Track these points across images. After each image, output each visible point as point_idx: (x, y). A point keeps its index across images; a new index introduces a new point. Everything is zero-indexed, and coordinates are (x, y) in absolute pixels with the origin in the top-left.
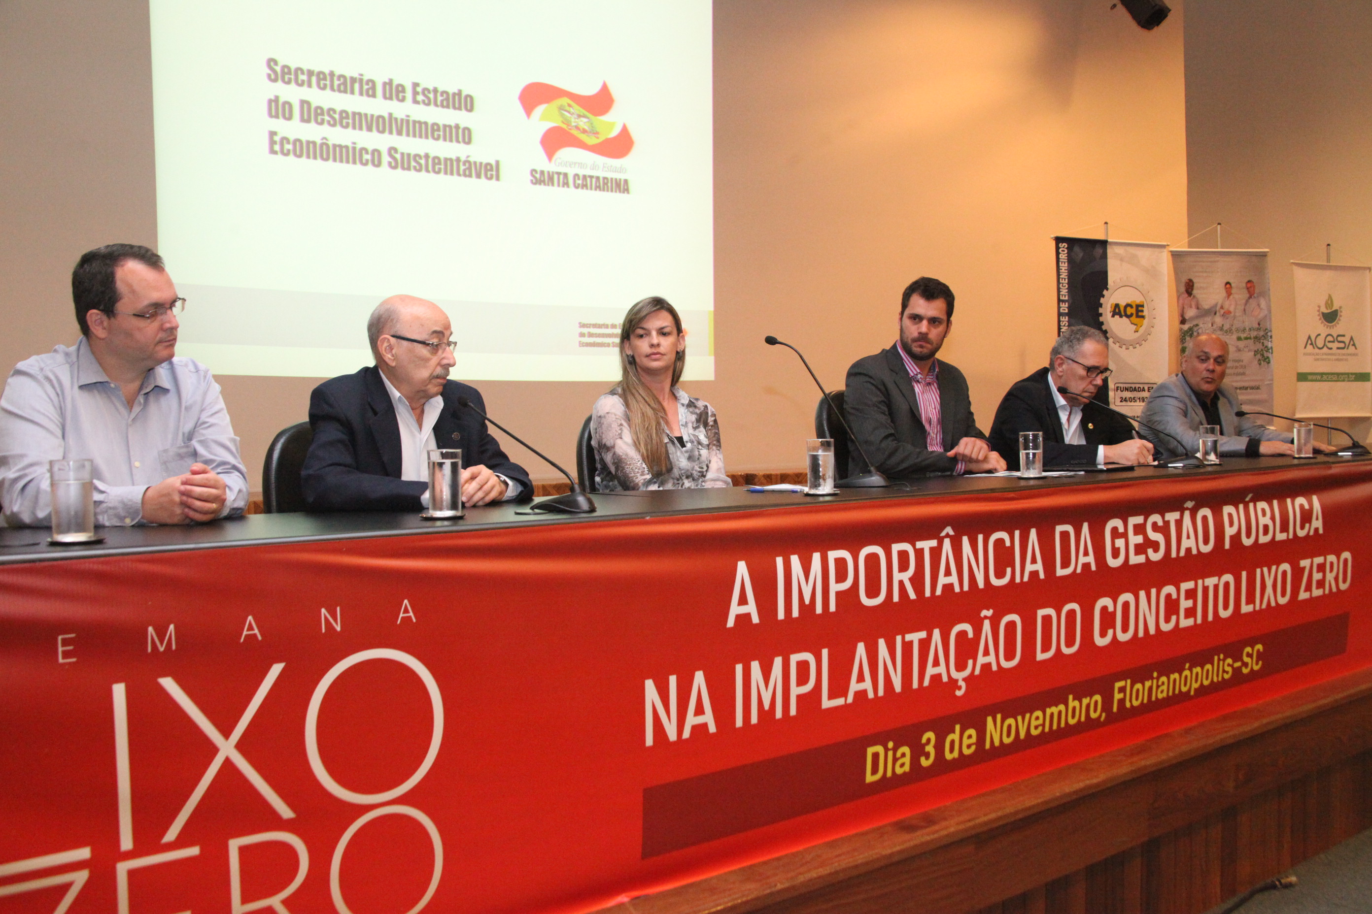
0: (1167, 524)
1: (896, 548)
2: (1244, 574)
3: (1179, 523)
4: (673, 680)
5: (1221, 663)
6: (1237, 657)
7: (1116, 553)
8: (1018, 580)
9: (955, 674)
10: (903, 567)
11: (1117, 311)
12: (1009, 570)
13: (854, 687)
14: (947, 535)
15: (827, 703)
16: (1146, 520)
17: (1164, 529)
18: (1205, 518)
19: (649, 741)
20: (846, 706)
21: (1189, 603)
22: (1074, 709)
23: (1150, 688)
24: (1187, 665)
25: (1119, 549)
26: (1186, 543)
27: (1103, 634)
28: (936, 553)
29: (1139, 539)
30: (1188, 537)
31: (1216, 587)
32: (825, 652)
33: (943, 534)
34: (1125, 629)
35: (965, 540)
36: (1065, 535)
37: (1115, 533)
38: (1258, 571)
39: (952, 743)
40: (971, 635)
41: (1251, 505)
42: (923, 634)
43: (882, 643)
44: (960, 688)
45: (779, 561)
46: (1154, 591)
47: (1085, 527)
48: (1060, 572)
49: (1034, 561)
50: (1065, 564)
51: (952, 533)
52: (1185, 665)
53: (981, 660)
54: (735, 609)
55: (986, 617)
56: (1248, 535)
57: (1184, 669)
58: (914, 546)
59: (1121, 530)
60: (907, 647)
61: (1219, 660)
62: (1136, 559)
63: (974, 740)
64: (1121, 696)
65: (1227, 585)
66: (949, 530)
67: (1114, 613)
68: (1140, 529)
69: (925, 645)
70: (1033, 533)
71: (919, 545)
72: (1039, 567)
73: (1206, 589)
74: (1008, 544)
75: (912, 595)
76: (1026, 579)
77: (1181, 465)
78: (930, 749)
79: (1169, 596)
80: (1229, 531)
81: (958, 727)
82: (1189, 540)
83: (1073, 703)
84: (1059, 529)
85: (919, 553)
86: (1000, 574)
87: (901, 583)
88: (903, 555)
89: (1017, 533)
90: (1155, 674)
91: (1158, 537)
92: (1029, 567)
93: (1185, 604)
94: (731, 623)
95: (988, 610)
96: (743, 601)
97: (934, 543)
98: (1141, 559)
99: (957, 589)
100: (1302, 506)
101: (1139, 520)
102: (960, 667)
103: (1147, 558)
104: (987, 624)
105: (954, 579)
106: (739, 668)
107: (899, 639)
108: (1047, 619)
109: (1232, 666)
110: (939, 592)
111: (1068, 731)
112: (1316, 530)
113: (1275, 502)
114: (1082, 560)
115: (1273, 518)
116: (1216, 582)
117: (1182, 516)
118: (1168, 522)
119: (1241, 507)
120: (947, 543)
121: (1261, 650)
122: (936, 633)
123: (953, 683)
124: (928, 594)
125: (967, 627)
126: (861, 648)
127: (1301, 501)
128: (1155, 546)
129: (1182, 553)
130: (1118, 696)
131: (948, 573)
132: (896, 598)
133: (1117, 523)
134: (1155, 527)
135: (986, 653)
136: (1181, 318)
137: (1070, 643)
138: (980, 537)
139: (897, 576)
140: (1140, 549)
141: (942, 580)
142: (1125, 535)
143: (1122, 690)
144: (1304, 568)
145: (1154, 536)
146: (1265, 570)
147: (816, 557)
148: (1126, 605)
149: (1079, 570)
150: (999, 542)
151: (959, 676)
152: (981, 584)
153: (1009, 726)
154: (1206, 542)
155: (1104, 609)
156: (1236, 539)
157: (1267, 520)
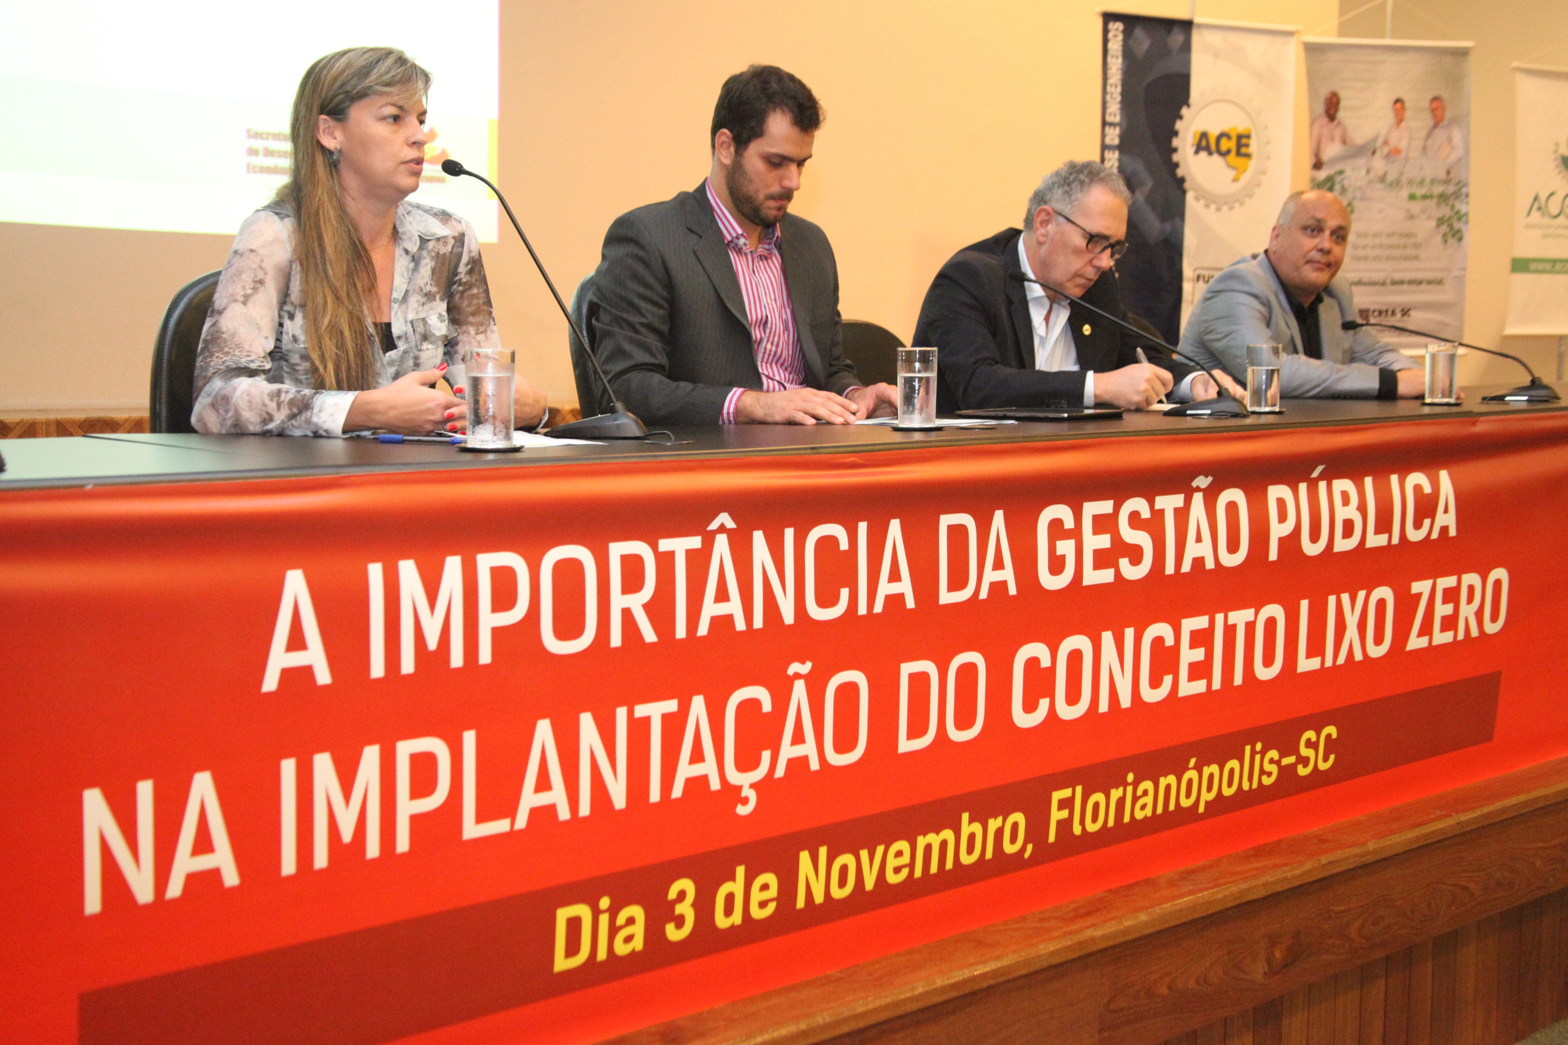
0: (1158, 515)
1: (617, 550)
2: (1304, 604)
3: (1182, 515)
4: (145, 791)
5: (1258, 757)
6: (1289, 747)
7: (1057, 565)
8: (862, 610)
9: (734, 777)
10: (632, 585)
11: (1204, 143)
12: (845, 593)
13: (529, 799)
14: (722, 529)
15: (472, 829)
16: (1117, 508)
17: (1154, 525)
18: (1232, 507)
19: (93, 903)
20: (512, 834)
21: (1199, 654)
22: (972, 837)
23: (1121, 802)
24: (1192, 762)
25: (1063, 557)
26: (1193, 550)
27: (1029, 707)
28: (698, 561)
29: (1104, 541)
30: (1199, 539)
31: (1250, 627)
32: (469, 738)
33: (714, 526)
34: (1073, 698)
35: (758, 538)
36: (958, 533)
37: (1056, 528)
38: (1332, 600)
39: (730, 898)
40: (767, 707)
41: (1322, 485)
42: (671, 706)
43: (587, 722)
44: (745, 801)
45: (375, 571)
46: (1129, 633)
47: (999, 518)
48: (946, 597)
49: (895, 577)
50: (957, 582)
51: (730, 524)
52: (1188, 762)
53: (788, 751)
54: (280, 659)
55: (797, 676)
56: (1315, 537)
57: (1187, 769)
58: (654, 547)
59: (1069, 524)
60: (639, 729)
61: (1253, 753)
62: (1092, 577)
63: (773, 892)
64: (1065, 814)
65: (1271, 623)
66: (724, 519)
67: (1052, 669)
68: (1104, 524)
69: (674, 725)
70: (895, 527)
71: (665, 545)
72: (905, 587)
73: (1230, 631)
74: (844, 545)
75: (649, 635)
76: (878, 608)
77: (1209, 412)
78: (685, 909)
79: (1158, 641)
80: (1278, 530)
81: (740, 871)
82: (1199, 544)
83: (968, 827)
84: (946, 520)
85: (666, 561)
86: (826, 599)
87: (627, 613)
88: (632, 567)
89: (863, 527)
90: (1130, 777)
91: (1142, 539)
92: (885, 588)
93: (1190, 655)
94: (270, 683)
95: (803, 663)
96: (297, 641)
97: (695, 542)
98: (1106, 576)
99: (740, 625)
100: (1418, 488)
101: (1106, 507)
102: (746, 762)
103: (1118, 574)
104: (799, 689)
105: (734, 607)
106: (288, 768)
107: (622, 713)
108: (919, 681)
109: (1278, 763)
110: (703, 630)
111: (961, 875)
112: (1444, 530)
113: (1368, 481)
114: (991, 576)
115: (1362, 508)
116: (1252, 619)
117: (1188, 501)
118: (1162, 512)
119: (1303, 487)
120: (721, 543)
121: (1334, 736)
122: (698, 705)
123: (732, 793)
124: (681, 632)
125: (761, 694)
126: (544, 731)
127: (1417, 478)
128: (1135, 554)
129: (1186, 567)
130: (1057, 815)
131: (722, 595)
132: (616, 640)
133: (1062, 512)
134: (1134, 519)
135: (798, 738)
136: (1313, 160)
137: (964, 721)
138: (789, 533)
139: (618, 601)
140: (1103, 559)
141: (710, 609)
142: (1076, 534)
143: (1066, 804)
144: (1419, 595)
145: (1130, 536)
146: (1345, 597)
147: (453, 565)
148: (1075, 657)
149: (983, 595)
150: (827, 543)
151: (744, 780)
152: (788, 617)
153: (844, 869)
154: (1233, 547)
155: (1032, 663)
156: (1291, 543)
157: (1351, 512)
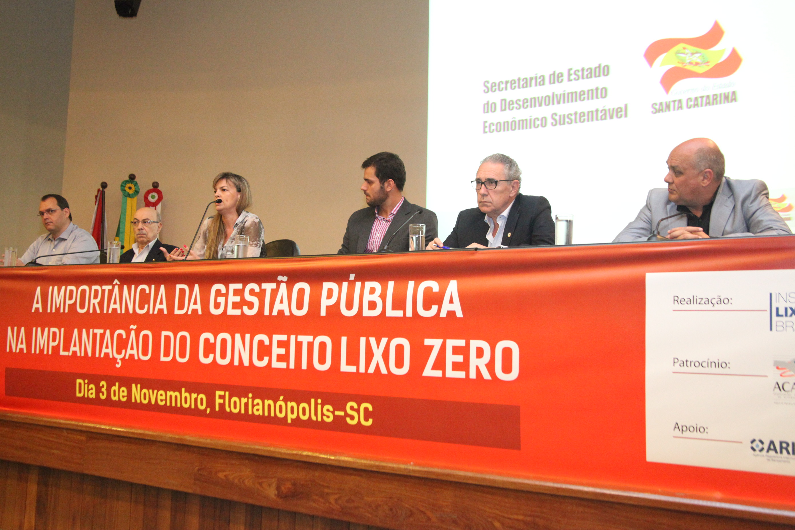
0: (263, 291)
1: (94, 287)
2: (344, 340)
3: (275, 292)
4: (16, 328)
5: (319, 407)
6: (339, 407)
7: (217, 306)
8: (151, 312)
9: (116, 356)
10: (96, 297)
12: (146, 306)
13: (72, 349)
14: (116, 284)
15: (62, 353)
16: (244, 287)
17: (260, 295)
18: (301, 291)
19: (8, 350)
20: (68, 356)
21: (282, 351)
22: (186, 398)
23: (246, 404)
24: (282, 398)
25: (220, 303)
26: (278, 307)
27: (206, 356)
28: (111, 292)
29: (237, 299)
30: (281, 302)
31: (311, 345)
32: (63, 330)
33: (114, 283)
34: (223, 356)
35: (125, 287)
36: (182, 291)
37: (218, 293)
38: (363, 340)
39: (115, 391)
40: (124, 337)
41: (358, 284)
42: (102, 331)
43: (84, 331)
44: (118, 363)
45: (50, 288)
46: (248, 336)
47: (197, 287)
48: (177, 312)
49: (161, 303)
50: (181, 307)
51: (118, 283)
52: (280, 397)
53: (129, 352)
54: (35, 306)
55: (132, 329)
56: (349, 308)
57: (279, 400)
58: (101, 287)
59: (224, 291)
60: (95, 335)
61: (316, 404)
62: (231, 312)
63: (125, 394)
64: (222, 401)
65: (323, 345)
66: (116, 281)
67: (215, 344)
68: (237, 292)
69: (103, 336)
70: (162, 287)
71: (104, 287)
72: (164, 307)
73: (299, 345)
74: (147, 292)
75: (98, 311)
76: (156, 312)
78: (104, 390)
79: (261, 342)
80: (326, 303)
81: (117, 384)
82: (281, 304)
83: (185, 394)
84: (179, 286)
85: (103, 291)
86: (141, 307)
87: (94, 304)
88: (96, 291)
89: (153, 286)
90: (250, 395)
91: (255, 300)
92: (158, 306)
93: (276, 351)
94: (33, 311)
95: (134, 325)
96: (37, 303)
97: (110, 287)
98: (238, 312)
99: (119, 312)
100: (427, 289)
101: (239, 286)
102: (119, 352)
103: (242, 312)
104: (133, 333)
105: (117, 306)
106: (34, 329)
107: (91, 330)
108: (167, 338)
109: (333, 413)
110: (110, 312)
111: (181, 410)
112: (450, 312)
113: (390, 284)
114: (192, 306)
115: (382, 297)
116: (312, 340)
117: (278, 286)
118: (265, 290)
119: (345, 285)
120: (116, 288)
121: (371, 408)
122: (108, 332)
123: (115, 360)
124: (105, 312)
125: (122, 332)
126: (76, 331)
127: (428, 284)
128: (251, 305)
129: (275, 313)
130: (218, 401)
131: (115, 303)
132: (91, 311)
133: (221, 287)
134: (252, 292)
135: (132, 348)
137: (182, 355)
138: (133, 287)
139: (93, 301)
140: (236, 306)
141: (112, 306)
142: (226, 295)
143: (222, 397)
144: (431, 348)
145: (248, 297)
146: (373, 340)
147: (63, 288)
148: (224, 341)
149: (190, 313)
150: (143, 290)
151: (119, 357)
152: (131, 311)
153: (145, 394)
154: (300, 306)
155: (207, 340)
156: (334, 310)
157: (376, 298)
